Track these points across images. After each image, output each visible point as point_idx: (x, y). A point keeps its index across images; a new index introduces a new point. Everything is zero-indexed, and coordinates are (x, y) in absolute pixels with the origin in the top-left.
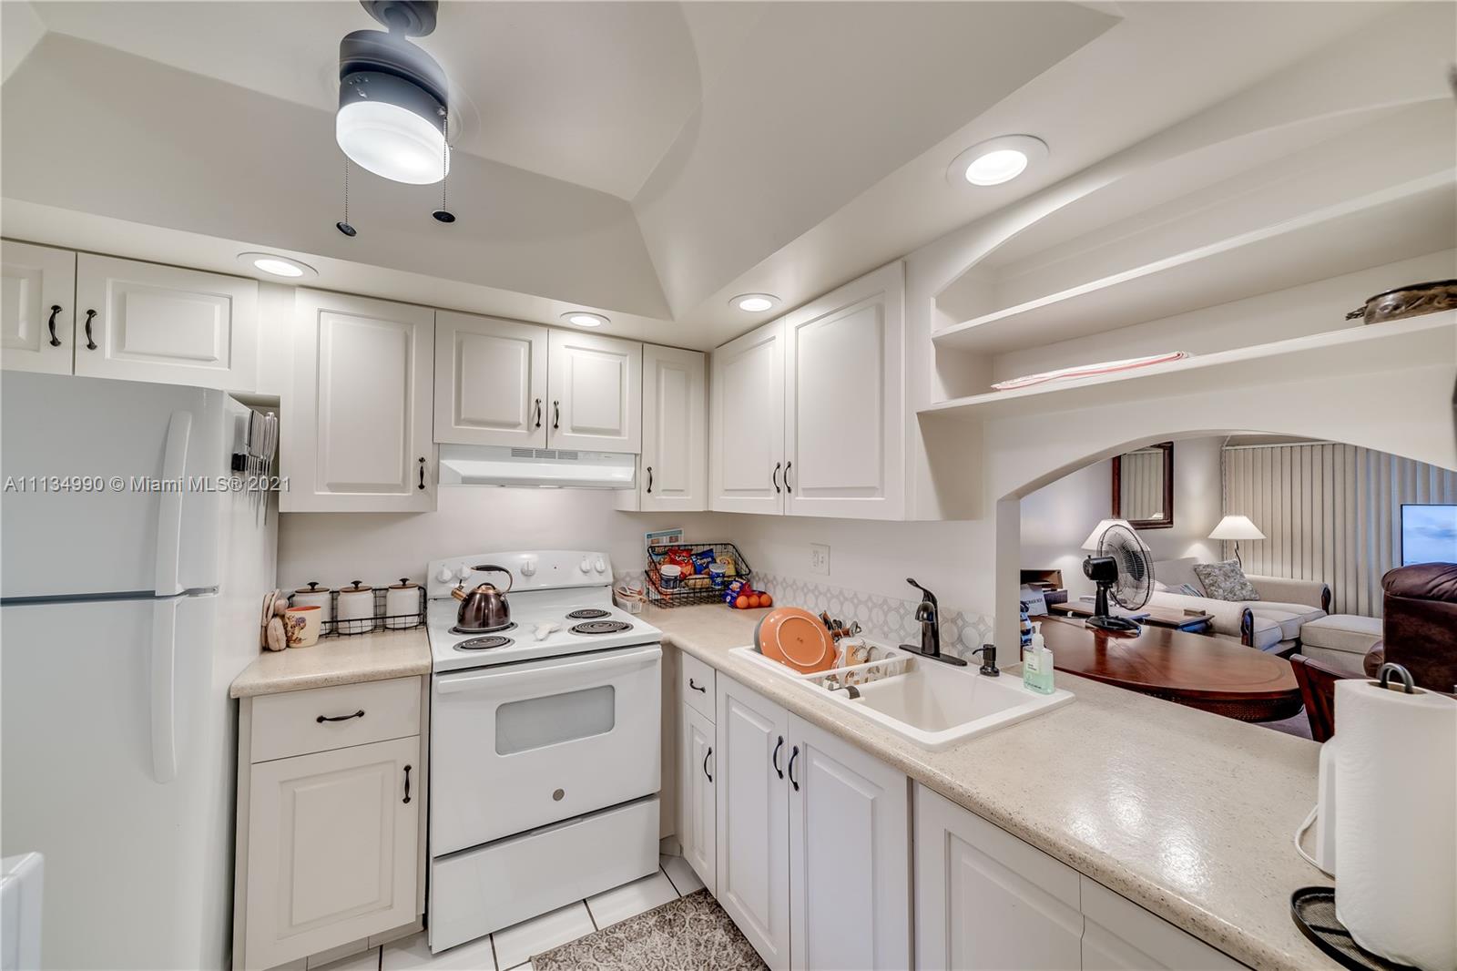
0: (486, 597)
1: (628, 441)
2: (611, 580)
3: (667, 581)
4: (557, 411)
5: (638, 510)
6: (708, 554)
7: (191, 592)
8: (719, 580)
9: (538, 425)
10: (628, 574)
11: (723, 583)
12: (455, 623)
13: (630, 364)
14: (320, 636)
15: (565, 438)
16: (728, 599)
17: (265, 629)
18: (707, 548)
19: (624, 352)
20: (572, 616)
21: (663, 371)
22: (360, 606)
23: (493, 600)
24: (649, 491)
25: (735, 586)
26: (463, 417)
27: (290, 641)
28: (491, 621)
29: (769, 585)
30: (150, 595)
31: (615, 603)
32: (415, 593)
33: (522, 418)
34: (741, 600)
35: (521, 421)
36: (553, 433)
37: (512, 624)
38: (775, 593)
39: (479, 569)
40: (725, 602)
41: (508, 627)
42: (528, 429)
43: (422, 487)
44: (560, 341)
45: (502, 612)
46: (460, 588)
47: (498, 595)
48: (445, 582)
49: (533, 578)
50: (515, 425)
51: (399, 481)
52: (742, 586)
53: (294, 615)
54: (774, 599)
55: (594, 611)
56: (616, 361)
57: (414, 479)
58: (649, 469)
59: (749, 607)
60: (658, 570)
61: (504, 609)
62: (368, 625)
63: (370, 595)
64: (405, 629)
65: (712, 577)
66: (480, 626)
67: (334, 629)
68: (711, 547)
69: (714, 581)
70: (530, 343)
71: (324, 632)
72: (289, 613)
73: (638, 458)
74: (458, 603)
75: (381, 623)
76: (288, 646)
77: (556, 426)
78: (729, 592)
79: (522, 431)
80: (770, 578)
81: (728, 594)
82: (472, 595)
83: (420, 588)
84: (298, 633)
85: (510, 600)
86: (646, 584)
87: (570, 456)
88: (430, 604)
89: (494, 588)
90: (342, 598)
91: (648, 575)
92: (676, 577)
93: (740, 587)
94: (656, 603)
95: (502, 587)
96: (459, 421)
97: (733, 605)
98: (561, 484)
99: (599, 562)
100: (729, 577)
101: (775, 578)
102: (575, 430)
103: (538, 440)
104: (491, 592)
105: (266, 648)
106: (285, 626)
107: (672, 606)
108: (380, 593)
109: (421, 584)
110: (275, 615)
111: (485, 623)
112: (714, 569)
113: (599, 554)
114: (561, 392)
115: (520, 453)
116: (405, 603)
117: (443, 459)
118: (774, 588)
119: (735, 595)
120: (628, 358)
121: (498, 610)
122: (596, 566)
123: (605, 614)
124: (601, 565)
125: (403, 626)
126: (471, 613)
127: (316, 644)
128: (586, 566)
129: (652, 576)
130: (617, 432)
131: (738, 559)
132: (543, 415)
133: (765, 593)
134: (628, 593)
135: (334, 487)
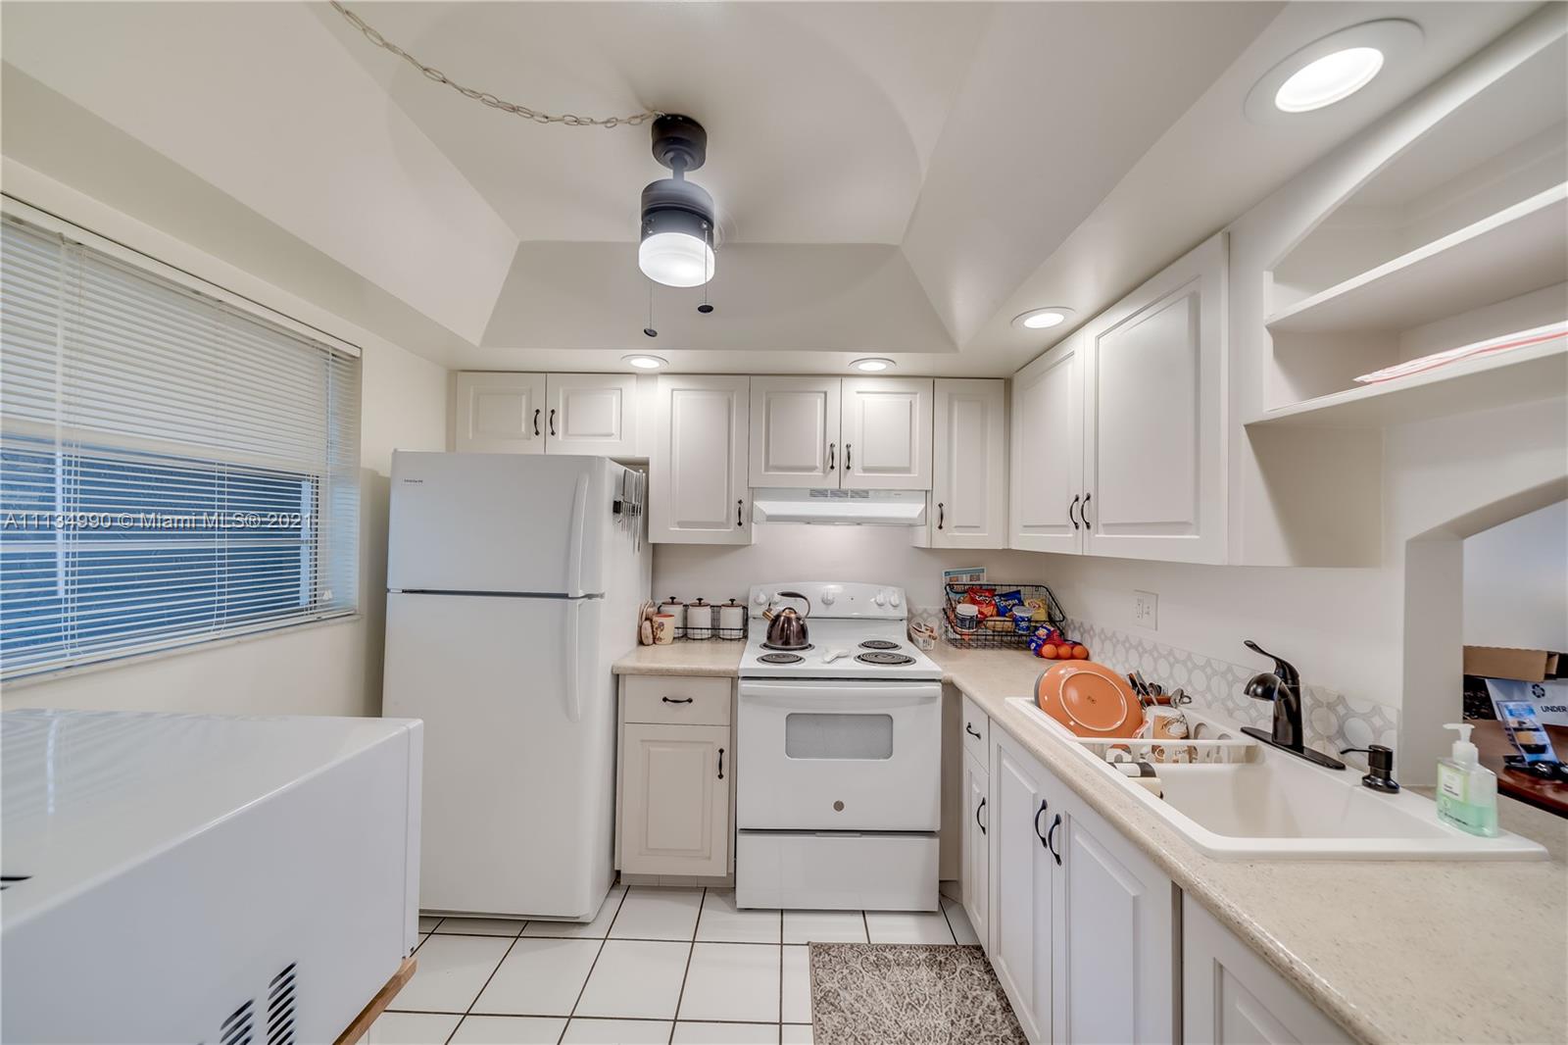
0: (788, 620)
1: (918, 477)
2: (905, 614)
3: (963, 620)
4: (849, 453)
5: (929, 547)
6: (1016, 595)
7: (589, 596)
8: (1023, 624)
9: (832, 467)
10: (925, 610)
11: (1028, 628)
12: (765, 640)
13: (921, 402)
14: (674, 638)
15: (855, 479)
16: (1033, 645)
17: (640, 628)
18: (1014, 589)
19: (912, 391)
20: (865, 645)
21: (956, 403)
22: (702, 618)
23: (794, 623)
24: (940, 527)
25: (1042, 632)
26: (771, 463)
27: (655, 640)
28: (792, 641)
29: (1086, 635)
30: (565, 596)
31: (910, 638)
32: (739, 611)
33: (819, 463)
34: (1048, 649)
35: (818, 465)
36: (845, 474)
37: (810, 645)
38: (1091, 646)
39: (784, 595)
40: (1028, 648)
41: (807, 648)
42: (824, 472)
43: (740, 524)
44: (852, 387)
45: (801, 635)
46: (769, 610)
47: (798, 619)
48: (761, 604)
49: (831, 607)
50: (813, 469)
51: (723, 518)
52: (1050, 634)
53: (657, 619)
54: (1091, 653)
55: (885, 642)
56: (905, 400)
57: (734, 519)
58: (941, 505)
59: (1058, 657)
60: (954, 610)
61: (803, 632)
62: (707, 634)
63: (708, 610)
64: (731, 640)
65: (1016, 620)
66: (783, 644)
67: (685, 634)
68: (1019, 588)
69: (1017, 625)
70: (826, 393)
71: (676, 636)
72: (655, 619)
73: (929, 495)
74: (768, 623)
75: (716, 633)
76: (654, 643)
77: (848, 468)
78: (1035, 639)
79: (818, 473)
80: (1087, 626)
81: (1033, 641)
82: (778, 617)
83: (744, 608)
84: (660, 634)
85: (810, 625)
86: (944, 622)
87: (861, 494)
88: (750, 620)
89: (795, 613)
90: (691, 610)
91: (946, 613)
92: (972, 617)
93: (1047, 635)
94: (953, 642)
95: (802, 613)
96: (767, 469)
97: (1038, 653)
98: (858, 522)
99: (893, 596)
100: (1037, 622)
101: (1092, 628)
102: (866, 470)
103: (831, 482)
104: (793, 616)
105: (641, 643)
106: (652, 627)
107: (969, 646)
108: (716, 609)
109: (744, 604)
110: (646, 619)
111: (787, 642)
112: (1018, 612)
113: (894, 589)
114: (853, 435)
115: (818, 494)
116: (732, 618)
117: (756, 500)
118: (1092, 638)
119: (1040, 642)
120: (918, 395)
121: (798, 632)
122: (890, 600)
123: (895, 647)
124: (895, 599)
125: (729, 637)
126: (777, 632)
127: (672, 643)
128: (880, 599)
129: (949, 614)
130: (907, 470)
131: (1052, 604)
132: (837, 459)
133: (1080, 644)
134: (923, 630)
135: (681, 524)
